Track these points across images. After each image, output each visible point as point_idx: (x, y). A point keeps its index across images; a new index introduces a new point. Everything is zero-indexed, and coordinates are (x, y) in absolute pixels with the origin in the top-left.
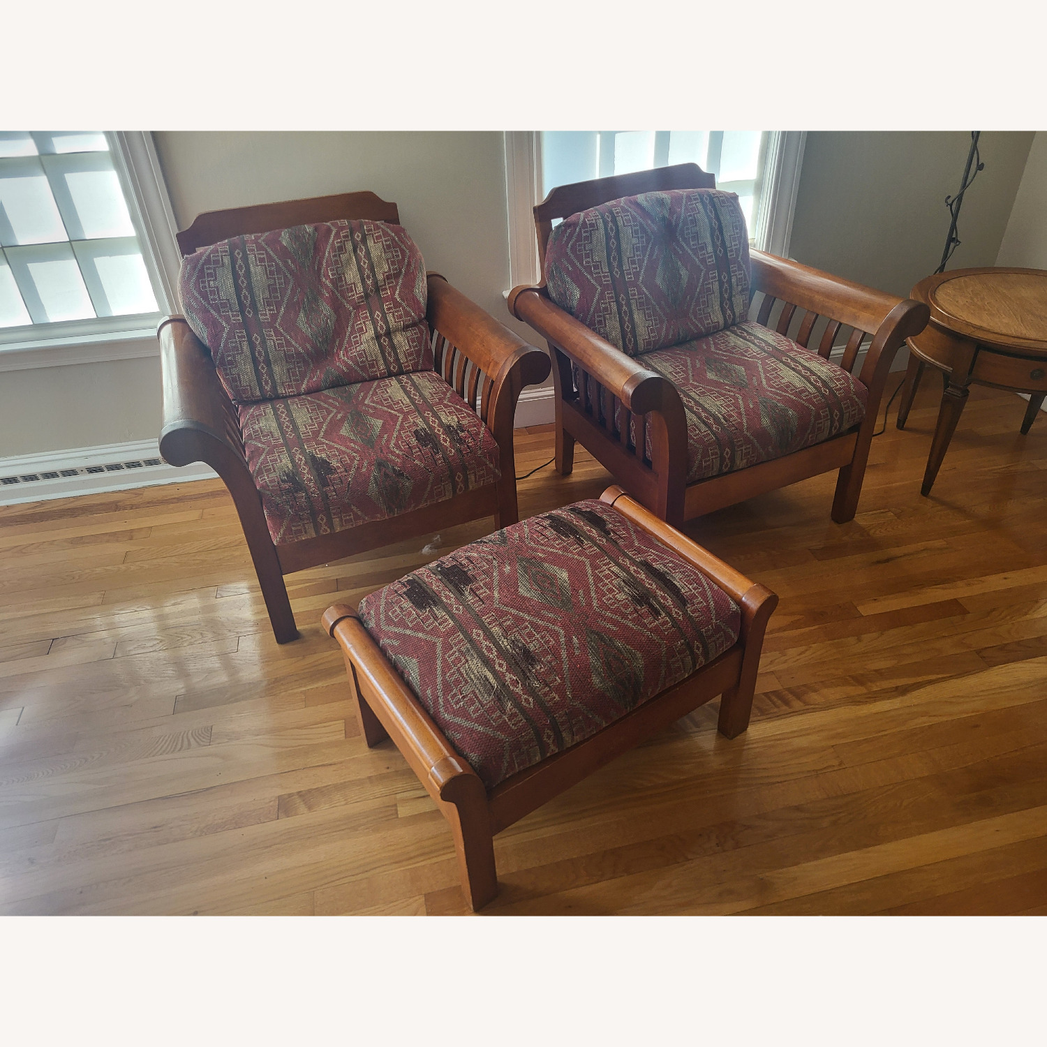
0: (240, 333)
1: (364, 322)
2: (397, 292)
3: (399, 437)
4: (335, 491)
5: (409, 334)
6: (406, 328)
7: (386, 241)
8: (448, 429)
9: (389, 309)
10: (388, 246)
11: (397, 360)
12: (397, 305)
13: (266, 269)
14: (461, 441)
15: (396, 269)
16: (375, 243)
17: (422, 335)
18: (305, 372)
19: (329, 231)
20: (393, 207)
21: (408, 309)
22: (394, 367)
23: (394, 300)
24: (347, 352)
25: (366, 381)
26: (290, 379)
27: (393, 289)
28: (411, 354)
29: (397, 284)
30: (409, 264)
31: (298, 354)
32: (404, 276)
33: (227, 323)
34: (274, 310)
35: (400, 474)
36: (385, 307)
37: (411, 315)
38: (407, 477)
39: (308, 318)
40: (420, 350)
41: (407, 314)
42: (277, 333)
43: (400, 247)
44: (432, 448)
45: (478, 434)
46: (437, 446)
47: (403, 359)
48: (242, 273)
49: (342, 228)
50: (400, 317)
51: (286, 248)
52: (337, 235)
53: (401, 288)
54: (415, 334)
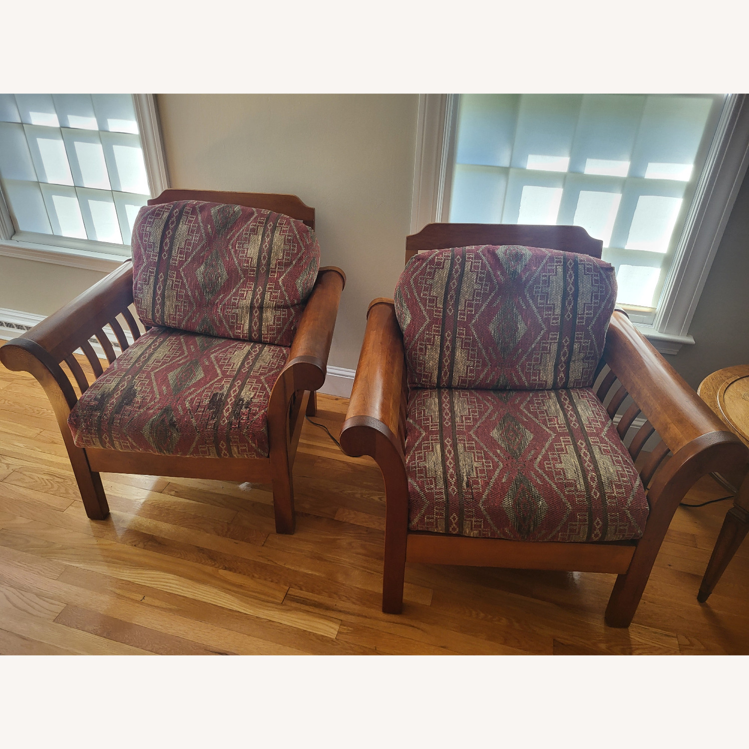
0: (152, 269)
1: (247, 291)
2: (282, 278)
3: (200, 394)
5: (278, 313)
6: (277, 307)
7: (288, 236)
8: (238, 402)
9: (270, 288)
10: (289, 241)
11: (260, 330)
12: (277, 287)
13: (190, 227)
14: (238, 415)
15: (288, 260)
16: (280, 234)
17: (289, 317)
18: (188, 311)
19: (252, 214)
20: (312, 211)
21: (285, 293)
22: (255, 335)
23: (277, 283)
24: (224, 309)
25: (231, 339)
26: (176, 313)
27: (280, 274)
28: (273, 330)
29: (285, 271)
30: (301, 259)
31: (187, 296)
32: (293, 267)
33: (147, 259)
34: (183, 258)
35: (173, 424)
36: (268, 286)
37: (285, 299)
38: (177, 429)
39: (205, 270)
40: (282, 329)
41: (282, 296)
42: (179, 276)
43: (298, 243)
44: (213, 413)
45: (254, 414)
46: (218, 412)
47: (264, 331)
48: (171, 227)
49: (262, 215)
50: (276, 297)
51: (211, 216)
52: (255, 220)
53: (286, 275)
54: (283, 315)
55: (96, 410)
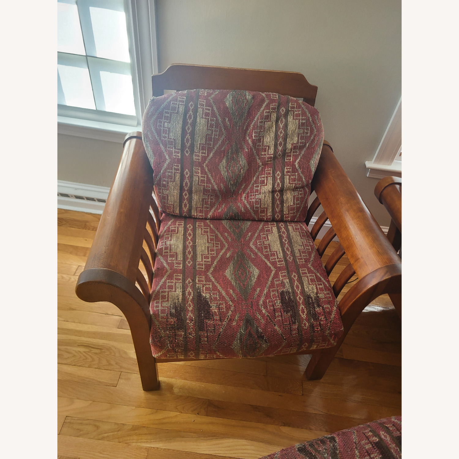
0: (177, 166)
1: (267, 177)
2: (298, 161)
3: (268, 296)
4: (207, 337)
5: (296, 194)
6: (295, 189)
7: (302, 120)
8: (307, 298)
9: (288, 172)
10: (303, 124)
11: (282, 211)
12: (294, 170)
13: (208, 121)
14: (315, 316)
15: (303, 143)
16: (294, 119)
17: (305, 195)
18: (215, 203)
19: (263, 101)
20: (315, 89)
21: (301, 175)
22: (278, 216)
23: (293, 166)
24: (248, 197)
25: (255, 220)
26: (203, 206)
27: (296, 157)
28: (293, 209)
29: (299, 154)
30: (313, 141)
31: (213, 190)
32: (307, 149)
33: (169, 156)
34: (205, 154)
35: (261, 337)
36: (286, 170)
37: (302, 181)
38: (265, 340)
39: (228, 164)
40: (300, 207)
41: (300, 179)
42: (203, 172)
43: (311, 126)
44: (291, 316)
45: (330, 313)
46: (295, 315)
47: (286, 211)
48: (190, 121)
49: (272, 101)
50: (294, 180)
51: (227, 108)
52: (268, 106)
53: (301, 158)
54: (301, 194)
55: (178, 329)
